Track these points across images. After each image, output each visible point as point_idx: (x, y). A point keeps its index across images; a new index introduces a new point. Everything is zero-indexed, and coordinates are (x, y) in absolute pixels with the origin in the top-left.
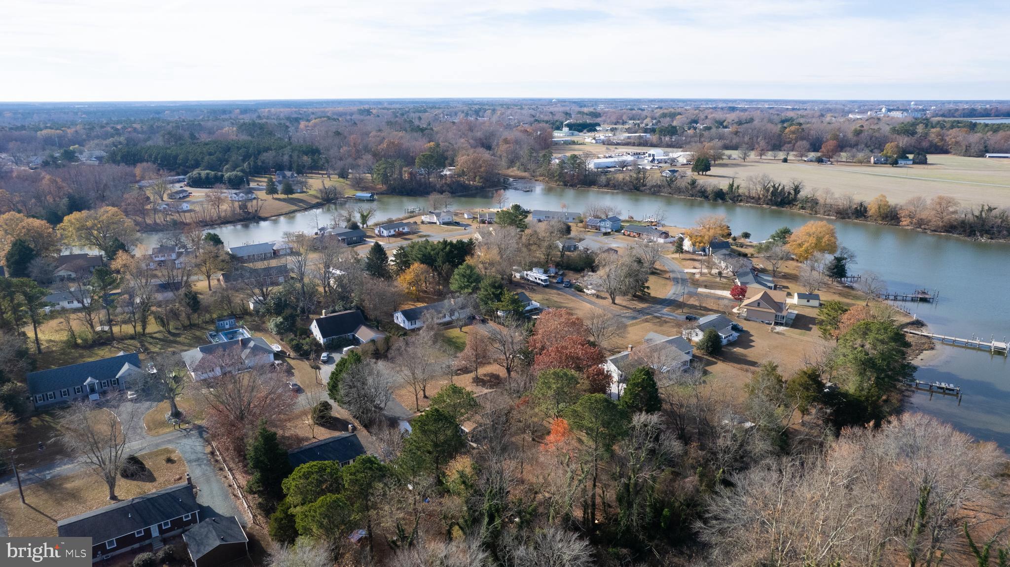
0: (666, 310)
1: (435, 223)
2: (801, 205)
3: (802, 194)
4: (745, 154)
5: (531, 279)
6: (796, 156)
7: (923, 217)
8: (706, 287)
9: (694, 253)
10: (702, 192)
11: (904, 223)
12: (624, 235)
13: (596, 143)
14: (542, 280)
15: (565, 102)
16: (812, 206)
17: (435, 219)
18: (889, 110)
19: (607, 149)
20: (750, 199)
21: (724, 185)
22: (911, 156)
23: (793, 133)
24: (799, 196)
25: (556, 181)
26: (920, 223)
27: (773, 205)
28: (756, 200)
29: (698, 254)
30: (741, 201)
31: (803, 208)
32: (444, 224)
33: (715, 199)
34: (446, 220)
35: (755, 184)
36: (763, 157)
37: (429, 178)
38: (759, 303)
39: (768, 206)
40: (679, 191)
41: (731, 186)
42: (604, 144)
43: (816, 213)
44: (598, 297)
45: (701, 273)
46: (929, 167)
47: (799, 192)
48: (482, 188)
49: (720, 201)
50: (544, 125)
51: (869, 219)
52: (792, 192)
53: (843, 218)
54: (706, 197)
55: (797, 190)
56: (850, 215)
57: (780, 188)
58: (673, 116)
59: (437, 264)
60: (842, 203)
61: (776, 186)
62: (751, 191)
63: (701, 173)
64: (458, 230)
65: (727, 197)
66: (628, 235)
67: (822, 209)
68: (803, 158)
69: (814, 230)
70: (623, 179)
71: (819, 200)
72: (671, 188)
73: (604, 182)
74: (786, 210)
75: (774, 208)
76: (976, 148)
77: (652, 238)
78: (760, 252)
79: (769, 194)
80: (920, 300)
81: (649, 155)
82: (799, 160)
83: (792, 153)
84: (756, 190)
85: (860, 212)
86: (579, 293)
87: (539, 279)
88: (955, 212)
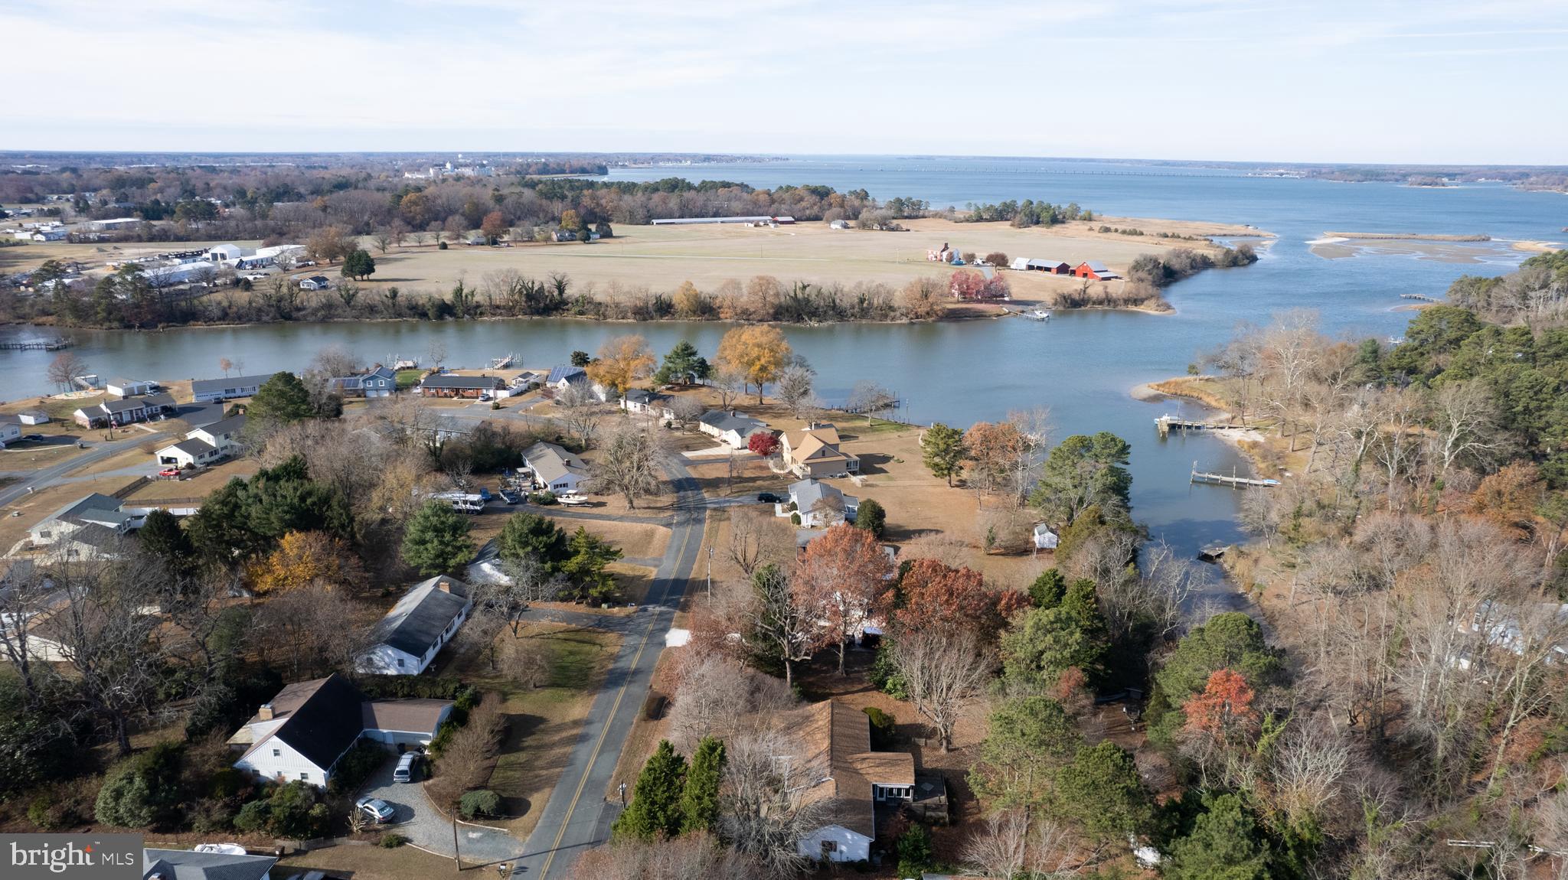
0: (707, 496)
2: (577, 309)
3: (571, 292)
4: (383, 242)
6: (452, 238)
7: (745, 305)
8: (687, 448)
10: (413, 308)
11: (726, 316)
16: (593, 310)
20: (495, 309)
22: (593, 228)
23: (415, 203)
24: (565, 296)
25: (100, 322)
26: (744, 312)
27: (532, 314)
28: (510, 310)
30: (481, 314)
31: (581, 313)
33: (439, 317)
34: (10, 436)
35: (497, 285)
38: (823, 452)
39: (527, 318)
40: (372, 310)
41: (459, 292)
42: (73, 242)
43: (605, 317)
44: (595, 505)
46: (620, 240)
47: (564, 289)
49: (449, 319)
51: (678, 316)
52: (556, 293)
53: (645, 319)
54: (423, 315)
55: (561, 287)
56: (652, 313)
57: (536, 288)
60: (637, 300)
61: (530, 285)
62: (494, 297)
63: (358, 277)
65: (458, 312)
66: (433, 395)
67: (609, 312)
68: (462, 241)
69: (764, 340)
70: (250, 303)
71: (599, 297)
72: (353, 308)
73: (217, 312)
74: (554, 318)
75: (535, 318)
76: (641, 213)
77: (485, 392)
78: (661, 385)
79: (524, 299)
80: (887, 406)
81: (215, 256)
82: (459, 244)
83: (443, 234)
84: (501, 296)
85: (664, 308)
86: (557, 507)
87: (465, 502)
88: (777, 295)
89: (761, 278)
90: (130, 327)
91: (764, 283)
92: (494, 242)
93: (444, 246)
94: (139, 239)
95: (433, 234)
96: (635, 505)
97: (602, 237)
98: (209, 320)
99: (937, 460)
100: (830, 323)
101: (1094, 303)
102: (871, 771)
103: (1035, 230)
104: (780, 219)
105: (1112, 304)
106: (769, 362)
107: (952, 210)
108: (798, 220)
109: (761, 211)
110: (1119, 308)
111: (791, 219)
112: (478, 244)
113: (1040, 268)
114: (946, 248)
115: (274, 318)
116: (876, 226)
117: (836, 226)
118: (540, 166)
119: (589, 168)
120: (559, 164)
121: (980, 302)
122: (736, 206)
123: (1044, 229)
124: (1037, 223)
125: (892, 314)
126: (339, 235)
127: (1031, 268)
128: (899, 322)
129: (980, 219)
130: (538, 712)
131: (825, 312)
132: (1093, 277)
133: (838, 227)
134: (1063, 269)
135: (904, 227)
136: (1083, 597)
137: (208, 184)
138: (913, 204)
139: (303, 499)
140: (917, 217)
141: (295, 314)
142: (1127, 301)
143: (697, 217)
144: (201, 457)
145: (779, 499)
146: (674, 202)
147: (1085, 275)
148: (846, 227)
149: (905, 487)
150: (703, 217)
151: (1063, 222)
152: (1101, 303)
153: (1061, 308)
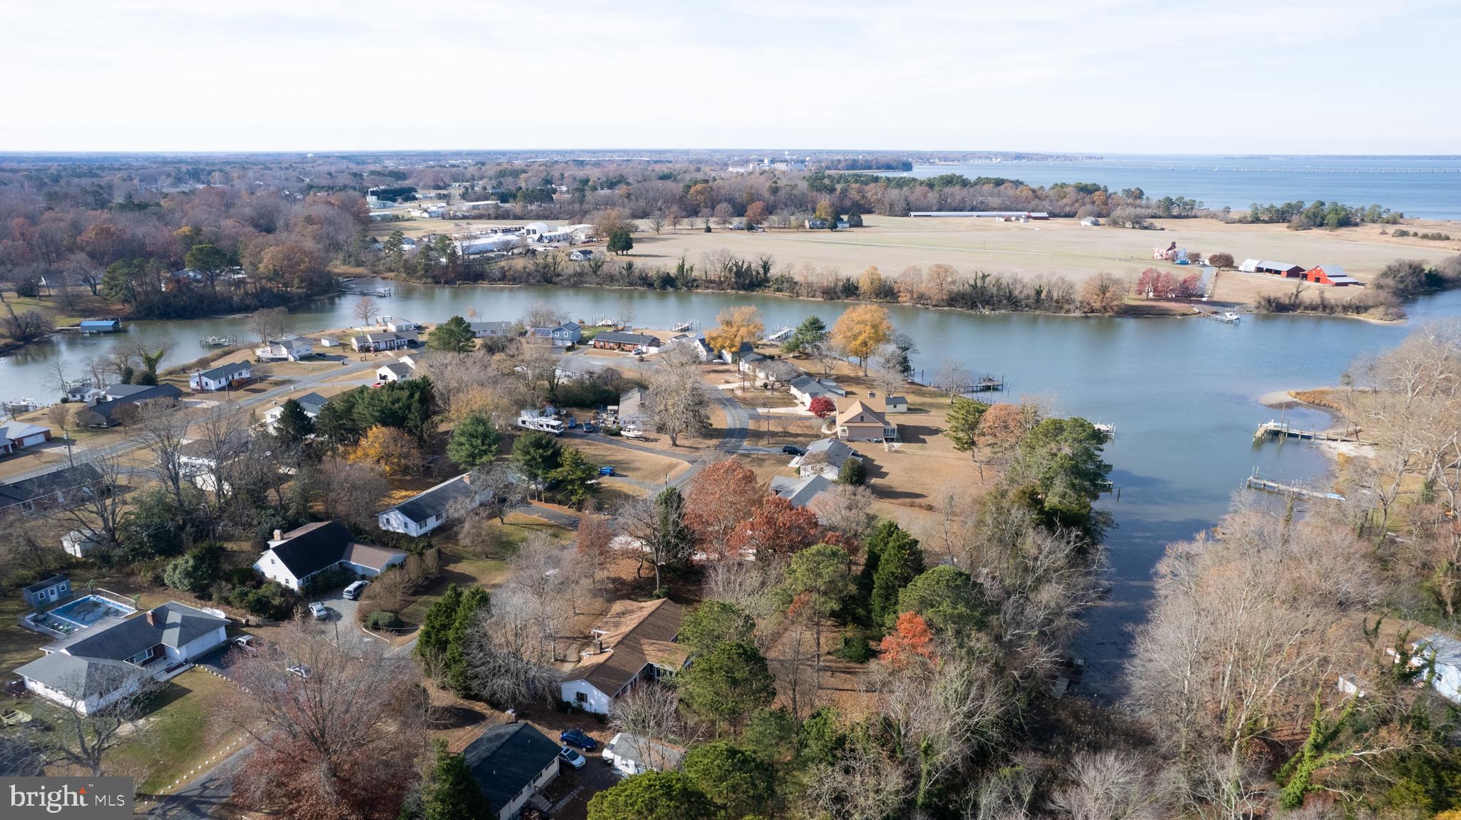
0: (746, 444)
1: (286, 359)
2: (776, 286)
3: (774, 272)
4: (658, 224)
5: (532, 427)
6: (718, 223)
7: (923, 290)
8: (765, 405)
9: (709, 362)
10: (643, 279)
11: (904, 299)
12: (595, 347)
13: (431, 217)
14: (553, 427)
15: (329, 157)
16: (789, 285)
17: (284, 352)
18: (772, 161)
19: (456, 225)
20: (709, 283)
21: (672, 268)
22: (845, 218)
23: (701, 193)
24: (769, 275)
25: (420, 278)
26: (921, 298)
27: (739, 289)
28: (719, 284)
29: (716, 363)
30: (697, 287)
31: (779, 290)
32: (303, 358)
33: (663, 287)
34: (304, 353)
35: (712, 263)
36: (678, 227)
37: (213, 287)
38: (862, 418)
39: (734, 292)
40: (611, 279)
41: (681, 267)
42: (444, 218)
43: (798, 295)
44: (647, 440)
45: (744, 389)
46: (867, 229)
47: (769, 269)
48: (308, 296)
49: (670, 289)
50: (351, 192)
51: (861, 297)
52: (761, 271)
53: (832, 299)
54: (651, 285)
55: (766, 267)
56: (840, 294)
57: (745, 267)
58: (516, 173)
59: (411, 424)
60: (827, 281)
61: (740, 264)
62: (709, 273)
63: (620, 252)
64: (337, 365)
65: (679, 283)
66: (601, 347)
67: (803, 291)
68: (727, 225)
69: (868, 317)
70: (524, 268)
71: (797, 278)
72: (597, 276)
73: (498, 274)
74: (757, 293)
75: (741, 292)
76: (901, 205)
77: (640, 347)
78: (787, 352)
79: (733, 275)
80: (988, 388)
81: (528, 232)
82: (724, 229)
83: (712, 219)
84: (715, 271)
85: (850, 290)
86: (619, 438)
87: (548, 426)
88: (954, 282)
89: (939, 267)
90: (438, 282)
91: (942, 272)
92: (750, 228)
93: (709, 230)
94: (489, 217)
95: (704, 219)
96: (678, 443)
97: (851, 226)
98: (493, 280)
99: (961, 435)
100: (1003, 311)
101: (1306, 308)
102: (652, 653)
103: (1316, 232)
104: (1034, 214)
105: (1328, 311)
106: (870, 338)
107: (1227, 210)
108: (1053, 215)
109: (1019, 207)
110: (1336, 315)
111: (1045, 214)
112: (739, 229)
113: (1269, 271)
114: (1174, 245)
115: (539, 282)
116: (1128, 224)
117: (1086, 222)
118: (849, 163)
119: (894, 164)
120: (867, 161)
121: (1171, 300)
122: (995, 201)
123: (1328, 232)
124: (1321, 225)
125: (1067, 306)
126: (620, 217)
127: (1259, 270)
128: (1073, 315)
129: (1256, 220)
130: (474, 574)
131: (1000, 301)
132: (1326, 282)
133: (1088, 224)
134: (1295, 272)
135: (1159, 226)
136: (899, 546)
137: (562, 175)
138: (1186, 204)
139: (393, 403)
140: (1187, 217)
141: (555, 279)
142: (1346, 308)
143: (955, 210)
144: (403, 377)
145: (800, 452)
146: (933, 196)
147: (1318, 280)
148: (1096, 224)
149: (929, 457)
150: (961, 211)
151: (1356, 225)
152: (1314, 308)
153: (1265, 312)
